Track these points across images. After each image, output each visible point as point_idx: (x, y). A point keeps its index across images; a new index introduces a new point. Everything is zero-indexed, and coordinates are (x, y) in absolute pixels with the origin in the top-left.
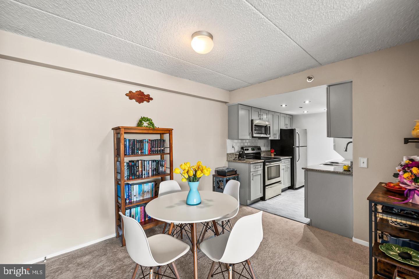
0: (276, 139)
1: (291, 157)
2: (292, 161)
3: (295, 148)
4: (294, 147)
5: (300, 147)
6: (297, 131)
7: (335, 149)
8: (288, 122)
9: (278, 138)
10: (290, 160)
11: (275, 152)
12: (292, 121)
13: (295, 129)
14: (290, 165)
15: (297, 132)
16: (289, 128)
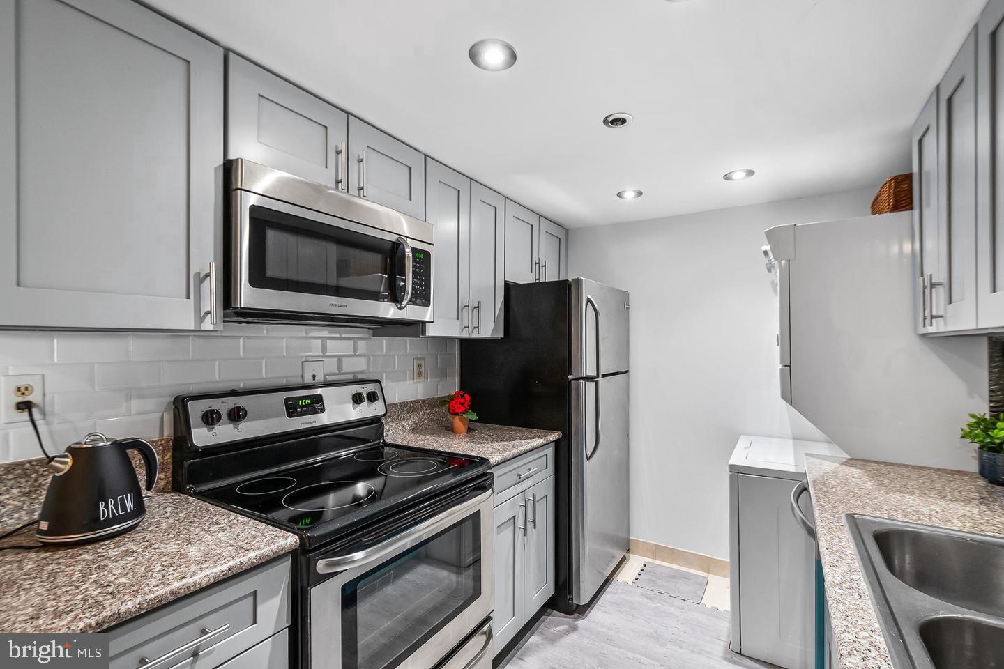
0: (475, 335)
1: (556, 435)
2: (563, 452)
3: (578, 388)
4: (570, 377)
5: (601, 380)
6: (586, 294)
7: (789, 395)
8: (545, 251)
9: (489, 327)
10: (550, 451)
11: (473, 408)
12: (567, 248)
13: (577, 282)
14: (551, 479)
15: (589, 301)
16: (551, 276)
